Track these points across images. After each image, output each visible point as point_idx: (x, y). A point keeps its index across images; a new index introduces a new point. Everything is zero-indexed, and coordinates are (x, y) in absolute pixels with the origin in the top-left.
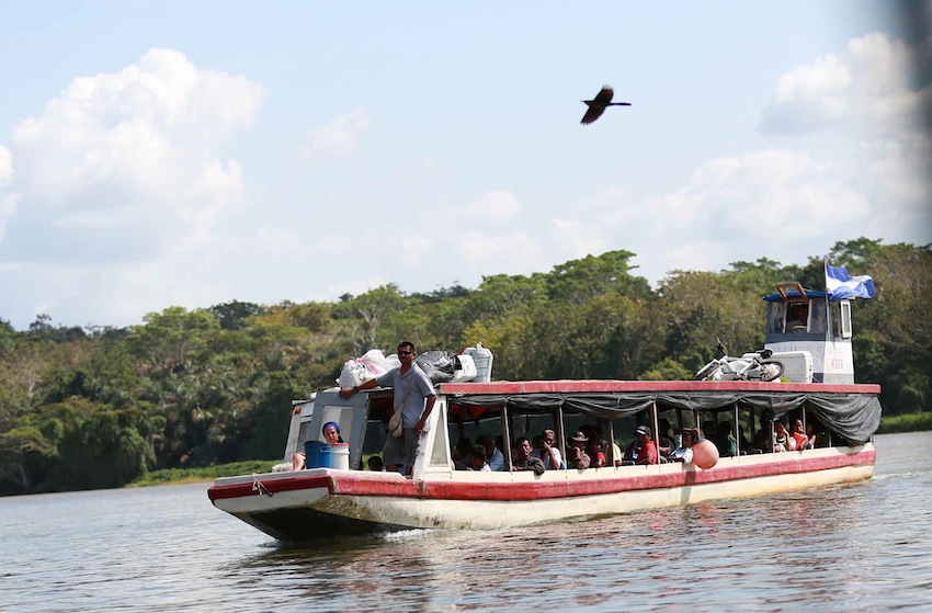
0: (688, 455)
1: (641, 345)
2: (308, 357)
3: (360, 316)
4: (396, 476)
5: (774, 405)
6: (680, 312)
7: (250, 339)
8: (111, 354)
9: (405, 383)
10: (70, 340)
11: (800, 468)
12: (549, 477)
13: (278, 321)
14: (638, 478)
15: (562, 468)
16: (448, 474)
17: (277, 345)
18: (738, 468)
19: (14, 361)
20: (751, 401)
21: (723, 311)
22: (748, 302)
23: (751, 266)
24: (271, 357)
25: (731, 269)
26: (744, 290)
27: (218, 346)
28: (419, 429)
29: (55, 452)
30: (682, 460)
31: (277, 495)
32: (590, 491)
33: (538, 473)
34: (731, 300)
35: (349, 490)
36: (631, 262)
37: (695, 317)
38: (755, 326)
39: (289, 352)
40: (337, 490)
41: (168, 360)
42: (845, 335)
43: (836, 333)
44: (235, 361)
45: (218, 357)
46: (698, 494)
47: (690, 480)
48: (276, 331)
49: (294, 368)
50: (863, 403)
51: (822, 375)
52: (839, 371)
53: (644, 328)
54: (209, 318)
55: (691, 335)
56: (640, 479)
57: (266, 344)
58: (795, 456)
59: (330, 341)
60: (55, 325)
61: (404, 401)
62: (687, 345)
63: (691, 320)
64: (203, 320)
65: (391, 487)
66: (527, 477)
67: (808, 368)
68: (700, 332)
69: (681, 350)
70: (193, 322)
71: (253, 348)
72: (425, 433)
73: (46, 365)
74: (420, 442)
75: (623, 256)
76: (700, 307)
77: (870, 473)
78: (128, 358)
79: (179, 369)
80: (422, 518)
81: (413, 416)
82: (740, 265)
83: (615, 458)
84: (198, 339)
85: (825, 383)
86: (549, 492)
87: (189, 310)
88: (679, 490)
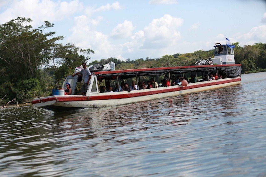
0: (180, 83)
1: (240, 58)
2: (188, 62)
3: (196, 55)
4: (80, 96)
5: (207, 70)
6: (246, 52)
7: (179, 59)
8: (157, 63)
9: (84, 73)
10: (151, 61)
11: (217, 84)
12: (132, 92)
13: (183, 56)
14: (163, 90)
15: (137, 89)
16: (98, 94)
17: (183, 60)
18: (197, 85)
19: (141, 65)
20: (200, 70)
21: (253, 51)
22: (257, 50)
23: (258, 44)
24: (182, 62)
25: (255, 44)
26: (256, 48)
27: (174, 61)
28: (88, 84)
29: (148, 79)
30: (178, 85)
31: (46, 102)
32: (147, 94)
33: (129, 91)
34: (254, 49)
35: (62, 100)
36: (239, 44)
37: (249, 52)
38: (258, 54)
39: (185, 61)
40: (58, 101)
41: (166, 63)
42: (232, 54)
43: (230, 53)
44: (177, 63)
45: (174, 62)
46: (184, 92)
47: (181, 89)
48: (183, 58)
49: (186, 64)
50: (236, 68)
51: (226, 62)
52: (230, 61)
53: (240, 55)
54: (172, 57)
55: (248, 55)
56: (165, 90)
57: (181, 60)
58: (215, 81)
59: (191, 59)
60: (150, 59)
61: (84, 77)
62: (248, 57)
63: (248, 53)
64: (171, 57)
65: (77, 99)
66: (126, 92)
67: (221, 61)
68: (250, 55)
69: (247, 58)
70: (170, 57)
71: (179, 61)
72: (89, 84)
73: (147, 65)
74: (88, 87)
75: (237, 43)
76: (249, 51)
77: (239, 83)
78: (159, 63)
79: (168, 65)
80: (89, 105)
81: (86, 80)
82: (256, 44)
83: (156, 86)
84: (171, 60)
85: (226, 64)
86: (132, 96)
87: (169, 55)
88: (178, 91)
